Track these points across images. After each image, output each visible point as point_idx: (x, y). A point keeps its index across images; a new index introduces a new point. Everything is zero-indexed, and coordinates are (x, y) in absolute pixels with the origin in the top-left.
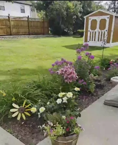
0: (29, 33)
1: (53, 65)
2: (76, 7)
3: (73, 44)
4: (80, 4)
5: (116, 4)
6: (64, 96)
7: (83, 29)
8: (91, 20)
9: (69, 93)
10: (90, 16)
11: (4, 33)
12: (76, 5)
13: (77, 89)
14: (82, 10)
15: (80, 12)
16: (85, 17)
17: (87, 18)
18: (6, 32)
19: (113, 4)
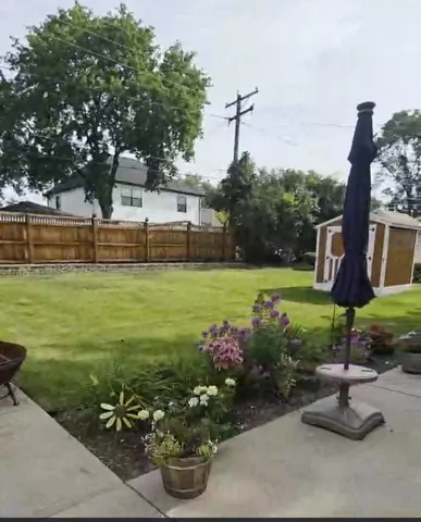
0: (188, 256)
1: (205, 334)
2: (303, 201)
3: (295, 285)
4: (314, 196)
5: (414, 192)
6: (203, 393)
7: (314, 250)
8: (332, 234)
9: (211, 387)
10: (330, 225)
11: (131, 257)
12: (304, 197)
13: (230, 381)
14: (318, 209)
15: (314, 213)
16: (318, 227)
17: (324, 230)
18: (134, 256)
19: (405, 193)
